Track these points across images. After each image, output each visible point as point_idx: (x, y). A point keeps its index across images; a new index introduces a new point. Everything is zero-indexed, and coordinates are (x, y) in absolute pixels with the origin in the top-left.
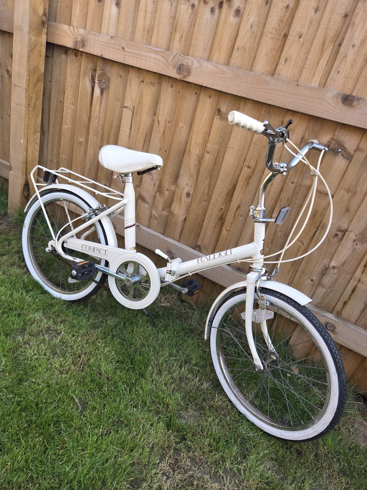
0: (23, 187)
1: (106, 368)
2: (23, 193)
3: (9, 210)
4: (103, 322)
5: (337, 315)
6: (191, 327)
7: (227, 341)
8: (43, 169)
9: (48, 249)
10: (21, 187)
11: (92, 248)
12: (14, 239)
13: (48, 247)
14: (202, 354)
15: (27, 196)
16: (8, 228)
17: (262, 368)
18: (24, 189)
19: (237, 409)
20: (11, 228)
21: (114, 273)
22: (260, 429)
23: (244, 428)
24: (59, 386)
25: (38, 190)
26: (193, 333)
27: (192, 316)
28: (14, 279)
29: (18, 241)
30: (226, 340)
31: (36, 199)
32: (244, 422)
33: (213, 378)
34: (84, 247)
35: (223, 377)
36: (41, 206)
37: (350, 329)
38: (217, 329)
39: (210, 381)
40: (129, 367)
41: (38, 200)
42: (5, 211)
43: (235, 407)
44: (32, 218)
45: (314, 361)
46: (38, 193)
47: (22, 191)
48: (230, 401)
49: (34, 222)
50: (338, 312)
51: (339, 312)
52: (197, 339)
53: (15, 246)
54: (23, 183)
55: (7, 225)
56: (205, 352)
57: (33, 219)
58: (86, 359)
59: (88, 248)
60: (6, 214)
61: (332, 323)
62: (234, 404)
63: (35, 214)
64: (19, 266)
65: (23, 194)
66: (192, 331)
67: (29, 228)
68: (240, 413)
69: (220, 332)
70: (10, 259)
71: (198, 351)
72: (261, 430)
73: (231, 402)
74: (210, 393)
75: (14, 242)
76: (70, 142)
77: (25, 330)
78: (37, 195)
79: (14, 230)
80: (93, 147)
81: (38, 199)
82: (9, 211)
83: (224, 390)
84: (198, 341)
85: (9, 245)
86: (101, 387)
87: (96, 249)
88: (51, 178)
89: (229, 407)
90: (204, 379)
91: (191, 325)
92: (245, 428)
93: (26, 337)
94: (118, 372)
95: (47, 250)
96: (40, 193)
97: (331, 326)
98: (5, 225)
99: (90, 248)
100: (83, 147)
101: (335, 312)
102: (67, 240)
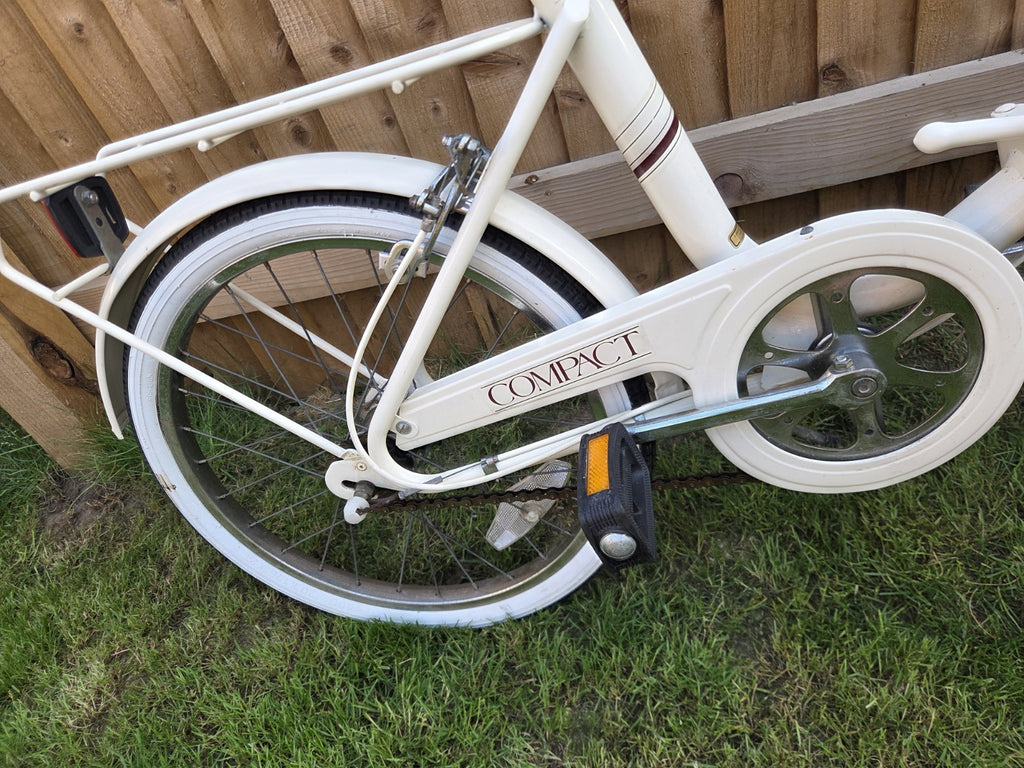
0: (29, 358)
2: (50, 375)
3: (59, 461)
8: (25, 197)
9: (353, 509)
10: (27, 363)
11: (545, 372)
12: (161, 536)
13: (343, 502)
15: (73, 375)
16: (107, 515)
18: (40, 360)
20: (114, 507)
21: (733, 401)
25: (94, 308)
29: (178, 529)
31: (119, 353)
34: (502, 394)
36: (163, 369)
41: (132, 354)
42: (52, 470)
44: (169, 442)
46: (101, 324)
47: (39, 370)
49: (188, 448)
53: (186, 558)
54: (19, 343)
55: (97, 509)
57: (174, 439)
59: (522, 386)
60: (61, 477)
63: (168, 415)
64: (266, 617)
65: (56, 379)
67: (189, 481)
70: (211, 614)
75: (168, 543)
76: (41, 70)
78: (108, 338)
79: (131, 506)
80: (136, 13)
81: (126, 348)
82: (63, 461)
85: (163, 568)
87: (567, 364)
88: (99, 222)
95: (351, 514)
96: (112, 317)
98: (89, 512)
99: (533, 378)
100: (100, 46)
102: (401, 418)
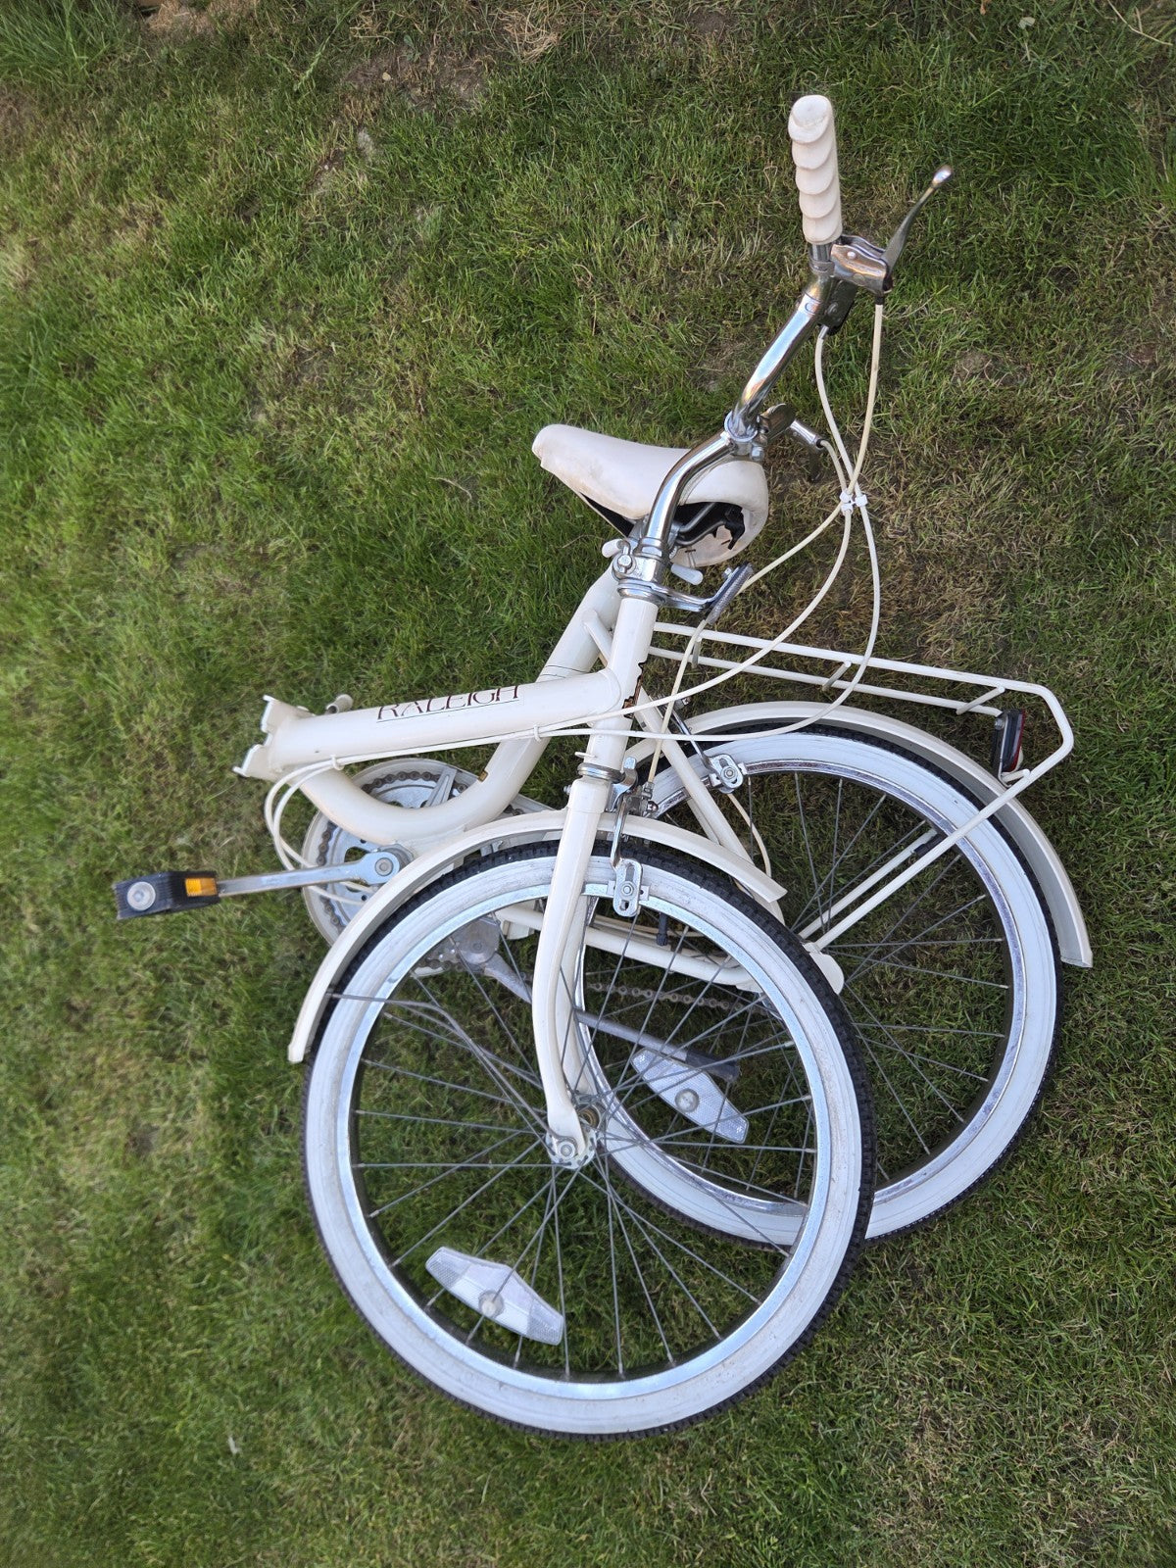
1: (477, 368)
4: (408, 243)
24: (398, 477)
28: (139, 276)
40: (529, 332)
58: (418, 377)
66: (663, 84)
77: (255, 393)
86: (483, 423)
93: (272, 407)
94: (508, 360)
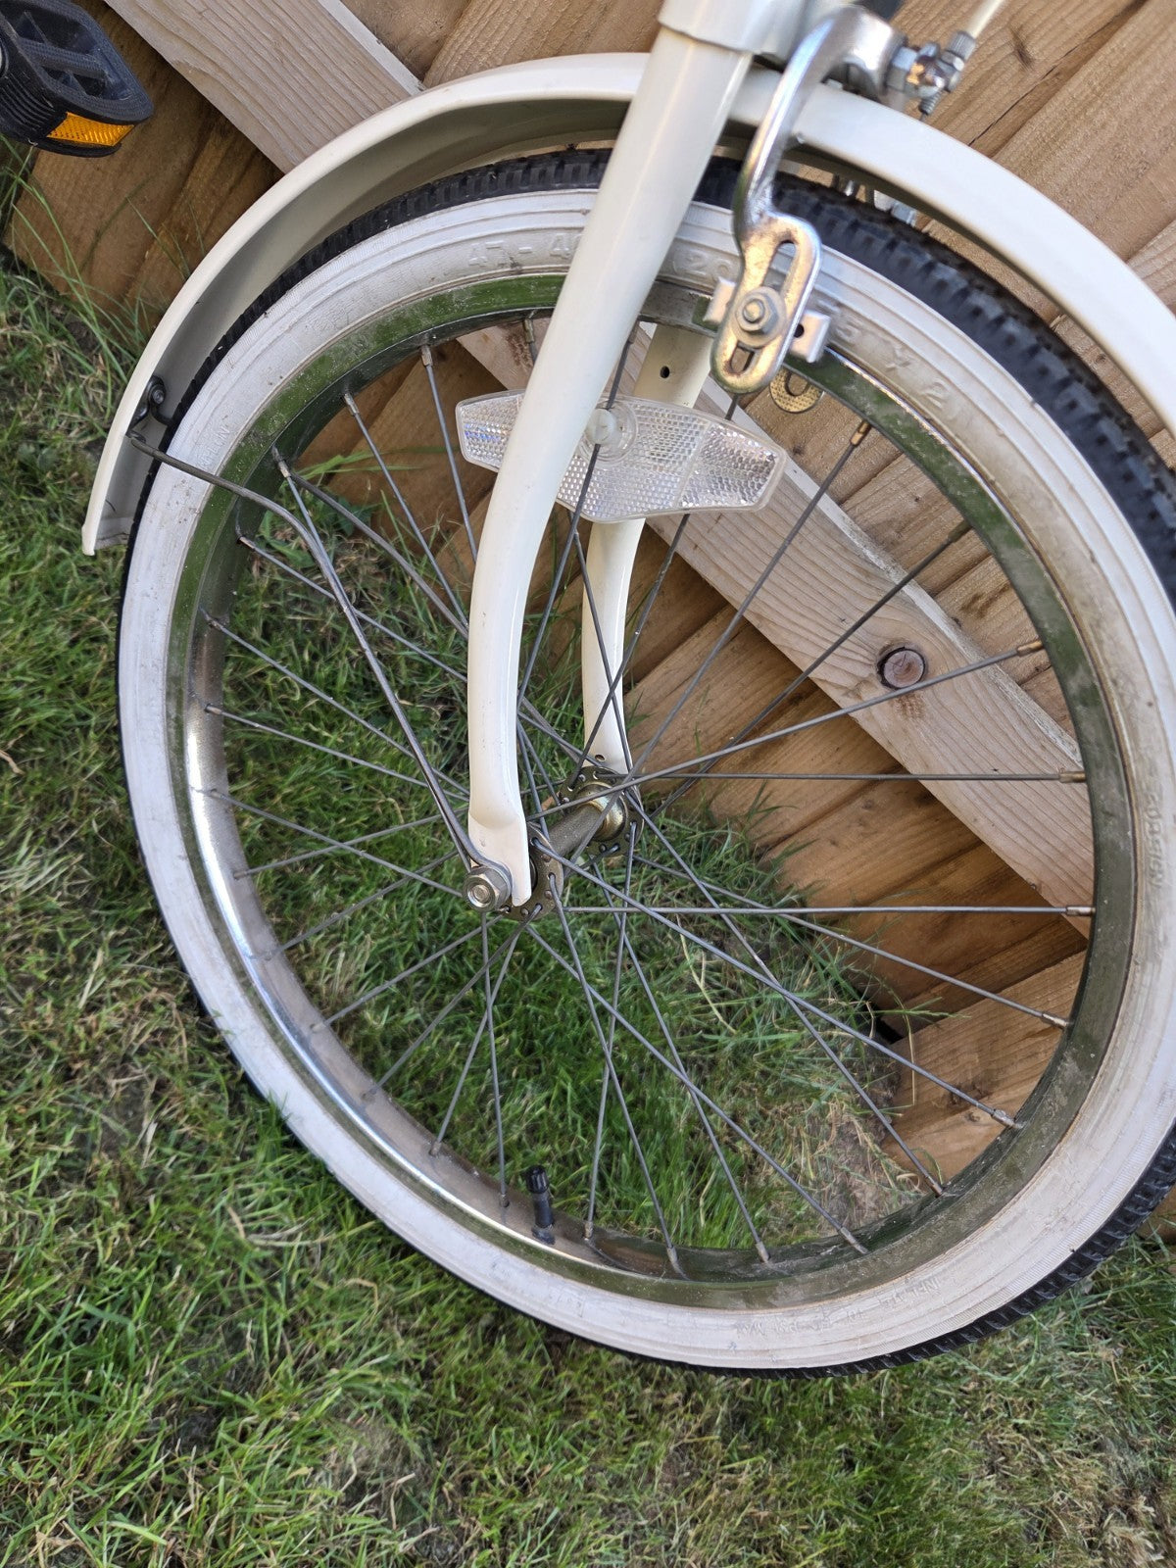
5: (961, 616)
6: (27, 449)
7: (273, 609)
14: (62, 647)
17: (523, 892)
19: (232, 1058)
22: (357, 1204)
23: (249, 1191)
26: (40, 492)
27: (57, 379)
30: (265, 598)
32: (261, 1156)
33: (103, 832)
35: (178, 847)
37: (1001, 703)
38: (203, 488)
39: (75, 845)
43: (222, 1046)
45: (713, 808)
48: (192, 1001)
50: (976, 598)
51: (981, 602)
52: (59, 542)
56: (95, 640)
61: (927, 649)
62: (222, 1023)
68: (243, 1089)
69: (230, 524)
71: (42, 622)
72: (363, 1213)
73: (202, 1011)
74: (50, 943)
83: (163, 925)
84: (61, 556)
89: (181, 1049)
90: (23, 830)
91: (31, 435)
92: (258, 1196)
97: (909, 667)
101: (960, 593)
